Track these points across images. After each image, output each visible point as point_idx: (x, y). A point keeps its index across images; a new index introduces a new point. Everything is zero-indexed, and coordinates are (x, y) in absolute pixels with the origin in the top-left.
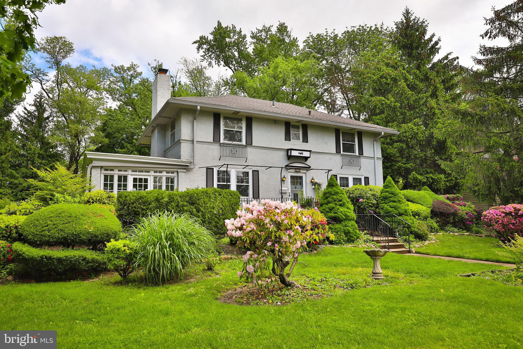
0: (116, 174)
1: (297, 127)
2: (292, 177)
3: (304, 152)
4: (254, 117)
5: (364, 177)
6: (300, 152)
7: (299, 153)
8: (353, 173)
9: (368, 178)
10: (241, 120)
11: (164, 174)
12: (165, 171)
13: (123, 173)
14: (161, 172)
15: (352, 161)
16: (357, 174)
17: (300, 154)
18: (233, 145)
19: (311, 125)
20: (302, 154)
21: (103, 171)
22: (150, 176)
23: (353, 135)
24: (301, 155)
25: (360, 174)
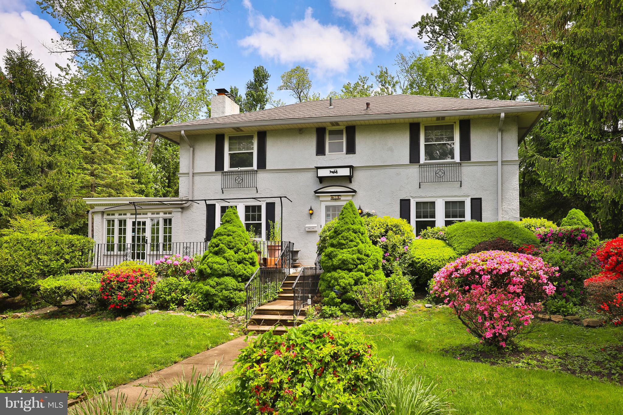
0: (116, 218)
1: (339, 133)
2: (328, 208)
3: (338, 170)
4: (268, 130)
5: (470, 198)
6: (332, 170)
7: (331, 172)
8: (445, 193)
9: (480, 199)
10: (251, 137)
11: (162, 215)
12: (162, 211)
13: (123, 217)
14: (158, 213)
15: (440, 173)
16: (454, 194)
17: (333, 172)
18: (239, 172)
19: (361, 125)
20: (336, 172)
21: (105, 216)
22: (147, 218)
23: (450, 128)
24: (335, 175)
25: (462, 194)
